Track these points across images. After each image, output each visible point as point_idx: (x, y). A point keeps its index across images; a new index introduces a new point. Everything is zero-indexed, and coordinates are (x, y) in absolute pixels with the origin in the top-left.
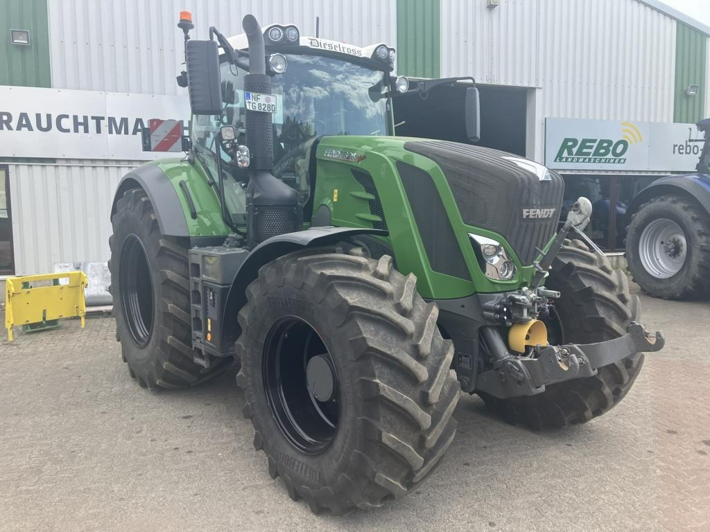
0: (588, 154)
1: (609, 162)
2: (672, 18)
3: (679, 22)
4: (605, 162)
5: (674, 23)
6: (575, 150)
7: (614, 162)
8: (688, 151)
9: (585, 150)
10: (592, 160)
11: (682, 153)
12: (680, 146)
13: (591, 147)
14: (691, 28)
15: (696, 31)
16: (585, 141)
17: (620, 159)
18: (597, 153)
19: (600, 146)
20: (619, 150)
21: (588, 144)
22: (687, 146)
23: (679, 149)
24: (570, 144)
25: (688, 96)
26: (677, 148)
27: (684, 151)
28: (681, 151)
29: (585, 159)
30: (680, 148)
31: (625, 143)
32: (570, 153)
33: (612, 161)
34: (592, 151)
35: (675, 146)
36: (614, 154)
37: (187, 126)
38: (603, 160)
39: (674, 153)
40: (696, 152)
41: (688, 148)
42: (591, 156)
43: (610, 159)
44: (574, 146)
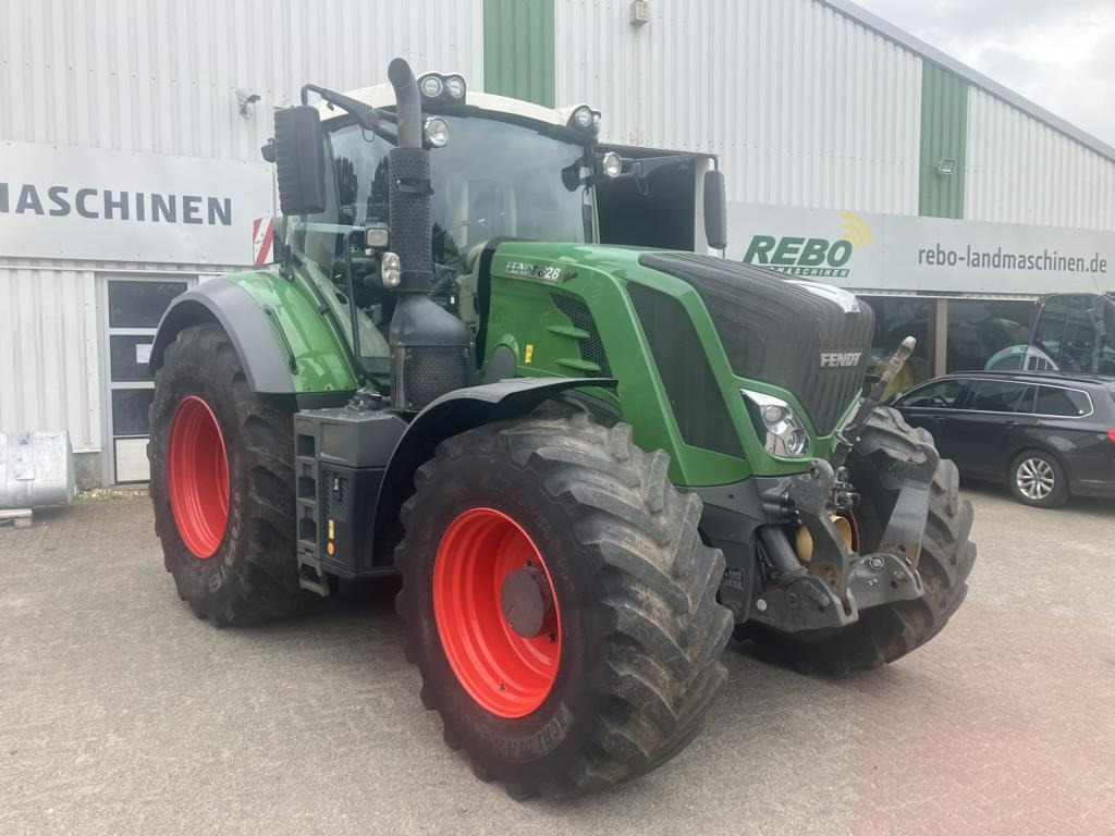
0: (791, 261)
1: (823, 275)
2: (916, 54)
3: (926, 60)
4: (817, 274)
5: (920, 62)
6: (770, 255)
7: (831, 275)
8: (941, 260)
9: (786, 256)
10: (798, 271)
11: (932, 263)
12: (929, 252)
13: (795, 251)
14: (944, 70)
15: (953, 74)
16: (786, 241)
17: (840, 271)
18: (804, 261)
19: (809, 250)
20: (838, 256)
21: (790, 246)
22: (939, 252)
23: (928, 257)
24: (763, 244)
25: (939, 176)
26: (924, 255)
27: (935, 260)
28: (931, 260)
29: (786, 269)
30: (930, 255)
31: (847, 246)
32: (763, 259)
33: (828, 272)
34: (798, 256)
35: (921, 252)
36: (831, 261)
37: (119, 201)
38: (814, 272)
39: (920, 262)
40: (952, 260)
41: (941, 255)
42: (795, 265)
43: (825, 270)
44: (769, 248)
